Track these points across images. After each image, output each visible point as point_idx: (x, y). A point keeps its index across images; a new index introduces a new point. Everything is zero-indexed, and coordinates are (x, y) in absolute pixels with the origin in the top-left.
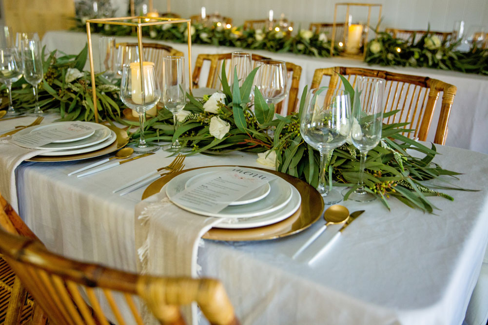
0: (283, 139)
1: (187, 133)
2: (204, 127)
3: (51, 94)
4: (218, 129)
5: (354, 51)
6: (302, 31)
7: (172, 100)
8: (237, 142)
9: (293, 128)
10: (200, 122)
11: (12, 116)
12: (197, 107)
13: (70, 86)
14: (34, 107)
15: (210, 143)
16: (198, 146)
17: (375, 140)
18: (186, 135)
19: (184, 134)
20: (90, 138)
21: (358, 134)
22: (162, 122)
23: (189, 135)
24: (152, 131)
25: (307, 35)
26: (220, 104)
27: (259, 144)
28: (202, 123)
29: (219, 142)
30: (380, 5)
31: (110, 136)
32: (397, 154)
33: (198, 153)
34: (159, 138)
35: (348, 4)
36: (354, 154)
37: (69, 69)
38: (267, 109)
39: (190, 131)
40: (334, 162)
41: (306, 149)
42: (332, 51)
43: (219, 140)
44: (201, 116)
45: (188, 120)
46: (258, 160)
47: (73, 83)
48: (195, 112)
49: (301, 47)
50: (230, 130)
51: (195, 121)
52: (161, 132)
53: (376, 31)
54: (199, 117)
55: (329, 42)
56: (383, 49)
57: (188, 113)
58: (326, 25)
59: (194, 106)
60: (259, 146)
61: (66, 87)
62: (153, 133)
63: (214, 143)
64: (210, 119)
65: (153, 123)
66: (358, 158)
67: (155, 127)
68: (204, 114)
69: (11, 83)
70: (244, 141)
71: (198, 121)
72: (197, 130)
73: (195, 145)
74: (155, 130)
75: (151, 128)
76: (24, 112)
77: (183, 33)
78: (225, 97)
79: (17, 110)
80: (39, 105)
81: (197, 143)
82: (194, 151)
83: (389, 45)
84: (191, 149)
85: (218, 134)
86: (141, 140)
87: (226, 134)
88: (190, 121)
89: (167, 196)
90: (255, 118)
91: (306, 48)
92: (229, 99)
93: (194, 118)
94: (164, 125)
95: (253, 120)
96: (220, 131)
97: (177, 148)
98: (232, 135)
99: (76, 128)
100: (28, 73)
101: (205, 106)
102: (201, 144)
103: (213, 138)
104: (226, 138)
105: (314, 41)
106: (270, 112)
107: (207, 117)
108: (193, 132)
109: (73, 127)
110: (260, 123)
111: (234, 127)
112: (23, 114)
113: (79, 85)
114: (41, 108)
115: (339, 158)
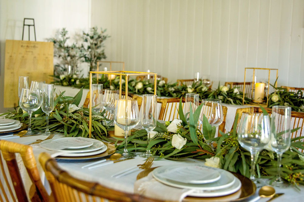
0: (223, 148)
1: (155, 146)
2: (167, 142)
3: (58, 120)
4: (178, 142)
5: (260, 101)
6: (221, 86)
7: (147, 123)
8: (191, 151)
9: (229, 142)
10: (164, 139)
11: (29, 134)
12: (162, 129)
13: (71, 115)
14: (46, 129)
15: (172, 152)
16: (164, 154)
17: (286, 147)
18: (154, 147)
19: (154, 146)
20: (91, 147)
21: (274, 143)
22: (138, 138)
23: (157, 147)
24: (131, 144)
25: (225, 89)
26: (178, 127)
27: (206, 152)
28: (166, 139)
29: (178, 151)
30: (277, 69)
31: (103, 146)
32: (301, 157)
33: (164, 159)
34: (136, 149)
35: (254, 68)
36: (272, 156)
37: (70, 105)
38: (211, 130)
39: (157, 145)
40: (259, 162)
41: (239, 155)
42: (244, 101)
43: (178, 150)
44: (165, 134)
45: (156, 137)
46: (206, 163)
47: (73, 113)
48: (160, 132)
49: (221, 97)
50: (187, 143)
51: (161, 138)
52: (138, 145)
53: (274, 87)
54: (164, 135)
55: (241, 94)
56: (281, 100)
57: (155, 133)
58: (237, 84)
59: (161, 128)
60: (206, 154)
61: (69, 116)
62: (131, 146)
63: (175, 152)
64: (172, 136)
65: (132, 139)
66: (276, 159)
67: (133, 142)
68: (168, 133)
69: (32, 112)
70: (196, 151)
71: (163, 138)
72: (162, 144)
73: (162, 154)
74: (133, 144)
75: (130, 142)
76: (37, 132)
77: (134, 87)
78: (182, 122)
79: (33, 131)
80: (49, 128)
81: (162, 152)
82: (161, 157)
83: (285, 97)
84: (158, 157)
85: (178, 146)
86: (124, 150)
87: (184, 146)
88: (158, 138)
89: (153, 178)
90: (203, 135)
91: (224, 98)
92: (184, 124)
93: (161, 136)
94: (139, 141)
95: (202, 137)
96: (180, 144)
97: (149, 156)
98: (187, 147)
99: (80, 141)
100: (44, 105)
101: (168, 128)
102: (166, 153)
103: (175, 148)
104: (183, 149)
105: (230, 93)
106: (212, 132)
107: (169, 135)
108: (159, 145)
109: (78, 140)
110: (206, 139)
111: (189, 141)
112: (38, 133)
113: (77, 114)
114: (49, 130)
115: (262, 160)
